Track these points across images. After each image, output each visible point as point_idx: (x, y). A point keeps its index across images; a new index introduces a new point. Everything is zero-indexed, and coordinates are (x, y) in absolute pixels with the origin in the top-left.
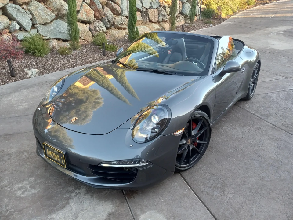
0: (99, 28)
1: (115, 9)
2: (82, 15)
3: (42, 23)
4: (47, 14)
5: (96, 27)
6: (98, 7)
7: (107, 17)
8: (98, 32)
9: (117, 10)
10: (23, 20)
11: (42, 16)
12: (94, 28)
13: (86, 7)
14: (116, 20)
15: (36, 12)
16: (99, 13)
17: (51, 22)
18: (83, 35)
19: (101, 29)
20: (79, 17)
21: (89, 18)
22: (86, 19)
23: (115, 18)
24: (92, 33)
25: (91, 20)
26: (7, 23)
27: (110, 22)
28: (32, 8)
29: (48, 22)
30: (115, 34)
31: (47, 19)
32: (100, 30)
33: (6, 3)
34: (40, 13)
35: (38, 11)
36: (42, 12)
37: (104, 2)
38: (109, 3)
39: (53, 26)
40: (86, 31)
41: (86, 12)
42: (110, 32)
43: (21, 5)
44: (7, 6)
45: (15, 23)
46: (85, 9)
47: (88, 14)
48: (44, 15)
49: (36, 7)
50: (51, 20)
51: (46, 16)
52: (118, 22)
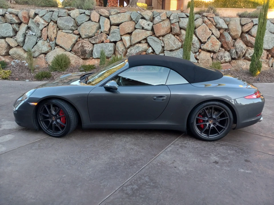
0: (221, 57)
1: (249, 42)
2: (207, 46)
3: (168, 49)
4: (175, 44)
5: (219, 56)
6: (226, 40)
7: (236, 49)
8: (219, 61)
9: (251, 43)
10: (156, 47)
11: (170, 45)
12: (217, 57)
13: (214, 39)
14: (249, 52)
15: (167, 42)
16: (227, 45)
17: (176, 49)
18: (202, 61)
19: (224, 59)
20: (204, 47)
21: (214, 48)
22: (210, 49)
23: (249, 50)
24: (213, 61)
25: (215, 51)
26: (145, 48)
27: (238, 54)
28: (165, 39)
29: (173, 49)
30: (241, 65)
31: (174, 47)
32: (222, 59)
33: (147, 36)
34: (169, 42)
35: (168, 41)
36: (171, 42)
37: (237, 36)
38: (245, 36)
39: (177, 52)
40: (207, 59)
41: (212, 43)
42: (237, 62)
43: (158, 37)
44: (148, 38)
45: (150, 48)
46: (211, 41)
47: (213, 45)
48: (172, 44)
49: (169, 39)
50: (176, 48)
51: (173, 45)
52: (249, 54)
